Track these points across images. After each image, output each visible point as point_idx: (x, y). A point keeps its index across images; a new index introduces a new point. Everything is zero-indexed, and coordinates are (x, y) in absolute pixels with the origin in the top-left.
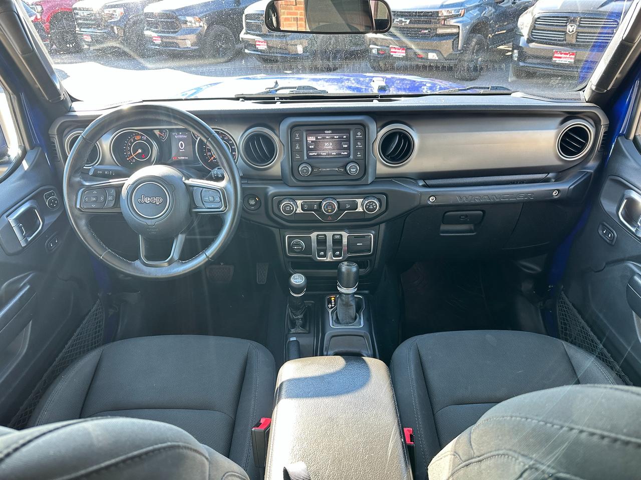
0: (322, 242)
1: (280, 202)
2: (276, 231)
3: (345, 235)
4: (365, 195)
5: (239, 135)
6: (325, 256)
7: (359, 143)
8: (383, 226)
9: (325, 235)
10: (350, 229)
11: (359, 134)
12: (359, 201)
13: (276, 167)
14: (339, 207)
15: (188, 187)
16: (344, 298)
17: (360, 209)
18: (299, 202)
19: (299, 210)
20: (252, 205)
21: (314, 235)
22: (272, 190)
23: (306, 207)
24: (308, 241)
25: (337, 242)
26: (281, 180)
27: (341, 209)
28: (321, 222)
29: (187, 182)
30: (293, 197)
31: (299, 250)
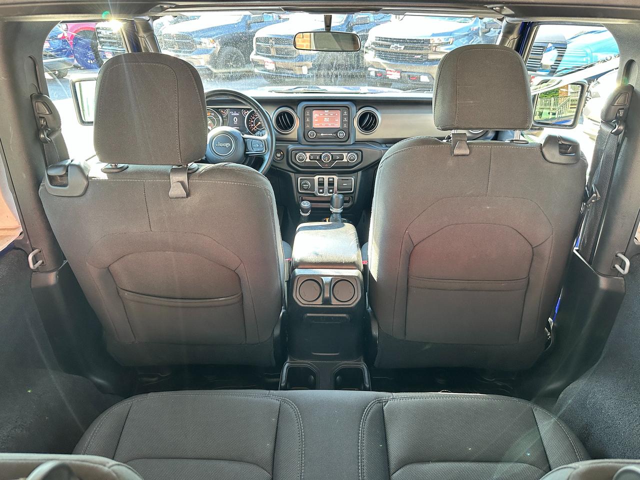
0: (321, 184)
1: (296, 154)
2: (292, 175)
3: (336, 178)
4: (349, 151)
5: (272, 113)
6: (322, 193)
7: (345, 119)
8: (360, 173)
9: (323, 178)
10: (339, 174)
11: (345, 112)
12: (345, 155)
13: (293, 133)
14: (332, 158)
15: (244, 139)
16: (334, 216)
17: (345, 160)
18: (308, 155)
19: (308, 160)
20: (278, 157)
21: (317, 177)
22: (291, 147)
23: (312, 158)
24: (313, 181)
25: (331, 184)
26: (297, 141)
27: (334, 160)
28: (321, 168)
29: (243, 136)
30: (304, 151)
31: (306, 188)
